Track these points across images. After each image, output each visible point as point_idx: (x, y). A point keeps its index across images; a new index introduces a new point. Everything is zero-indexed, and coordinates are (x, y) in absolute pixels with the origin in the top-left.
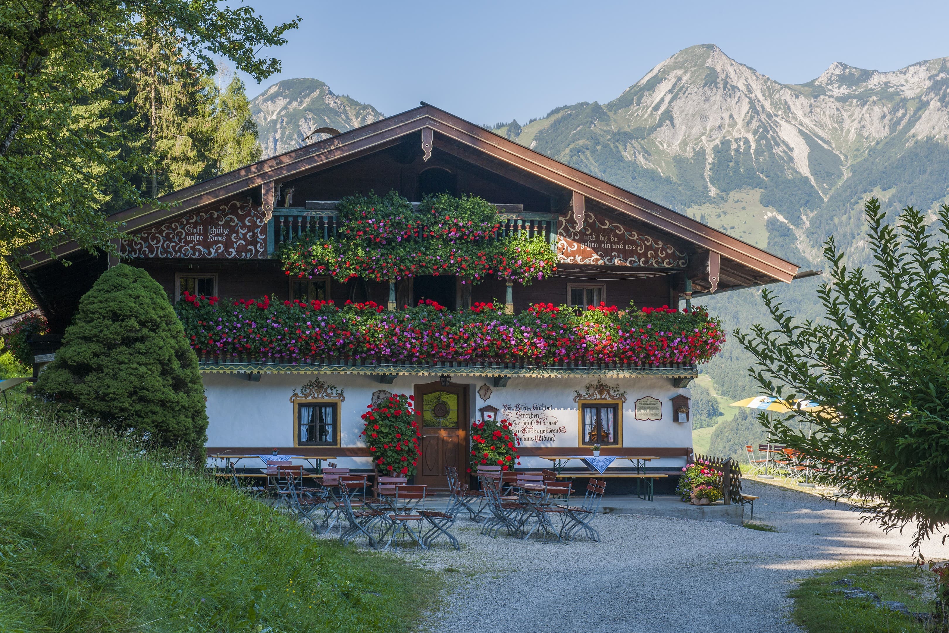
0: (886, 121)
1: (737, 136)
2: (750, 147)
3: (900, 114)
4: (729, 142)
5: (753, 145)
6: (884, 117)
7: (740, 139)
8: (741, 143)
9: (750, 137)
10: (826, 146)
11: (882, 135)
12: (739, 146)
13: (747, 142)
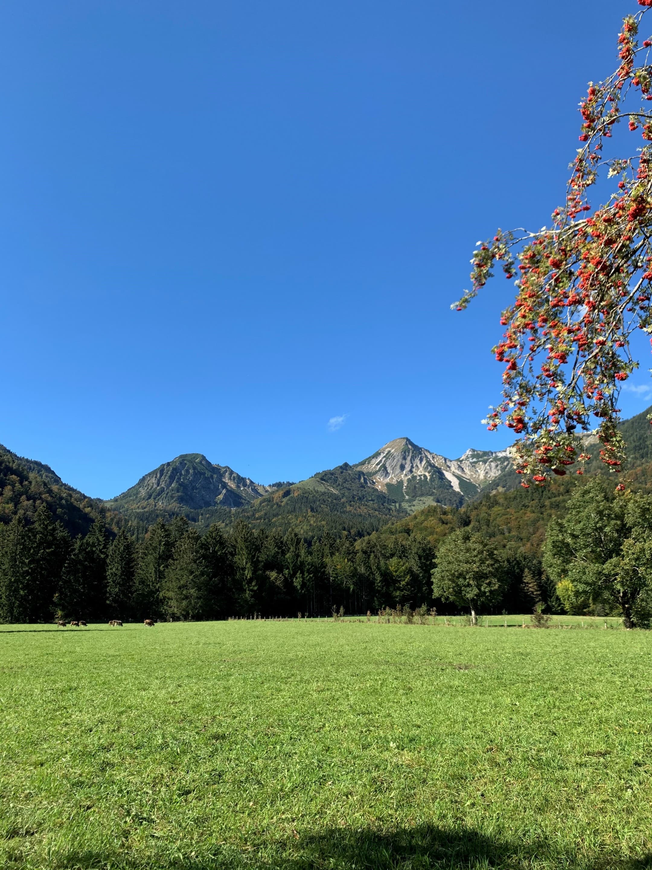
0: (499, 468)
1: (420, 474)
2: (427, 478)
3: (506, 464)
4: (416, 477)
5: (429, 478)
6: (497, 466)
7: (421, 475)
8: (422, 477)
9: (427, 474)
10: (468, 481)
11: (497, 475)
12: (421, 478)
13: (425, 476)
